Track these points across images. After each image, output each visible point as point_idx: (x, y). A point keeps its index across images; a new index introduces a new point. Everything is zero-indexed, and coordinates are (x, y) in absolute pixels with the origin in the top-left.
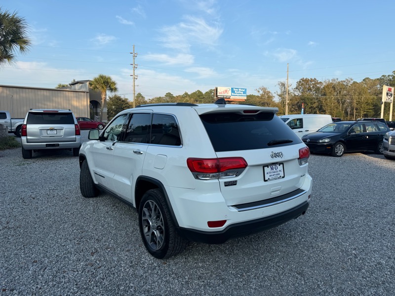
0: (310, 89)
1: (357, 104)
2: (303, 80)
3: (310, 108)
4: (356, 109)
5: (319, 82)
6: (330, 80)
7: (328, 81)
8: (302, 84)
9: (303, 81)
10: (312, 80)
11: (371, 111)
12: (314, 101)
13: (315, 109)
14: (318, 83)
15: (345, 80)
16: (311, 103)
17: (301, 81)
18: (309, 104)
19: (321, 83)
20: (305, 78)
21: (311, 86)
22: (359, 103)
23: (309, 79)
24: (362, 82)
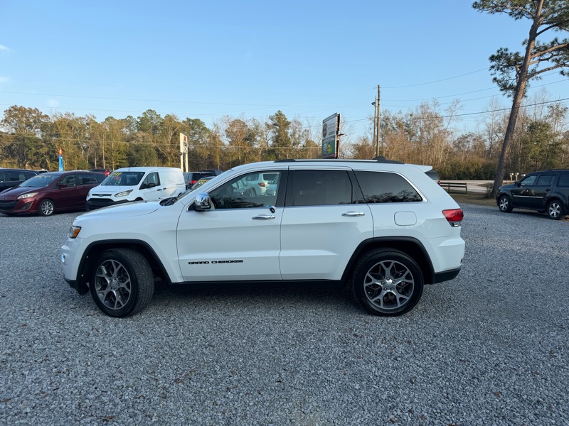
0: (29, 125)
1: (106, 152)
2: (15, 108)
3: (35, 155)
4: (106, 159)
5: (43, 114)
6: (63, 113)
7: (59, 115)
8: (16, 116)
9: (16, 110)
10: (30, 111)
11: (124, 161)
12: (40, 143)
13: (42, 156)
14: (43, 117)
15: (84, 117)
16: (36, 147)
17: (12, 109)
18: (33, 149)
19: (46, 116)
20: (19, 106)
21: (31, 121)
22: (108, 150)
23: (27, 108)
24: (105, 122)
